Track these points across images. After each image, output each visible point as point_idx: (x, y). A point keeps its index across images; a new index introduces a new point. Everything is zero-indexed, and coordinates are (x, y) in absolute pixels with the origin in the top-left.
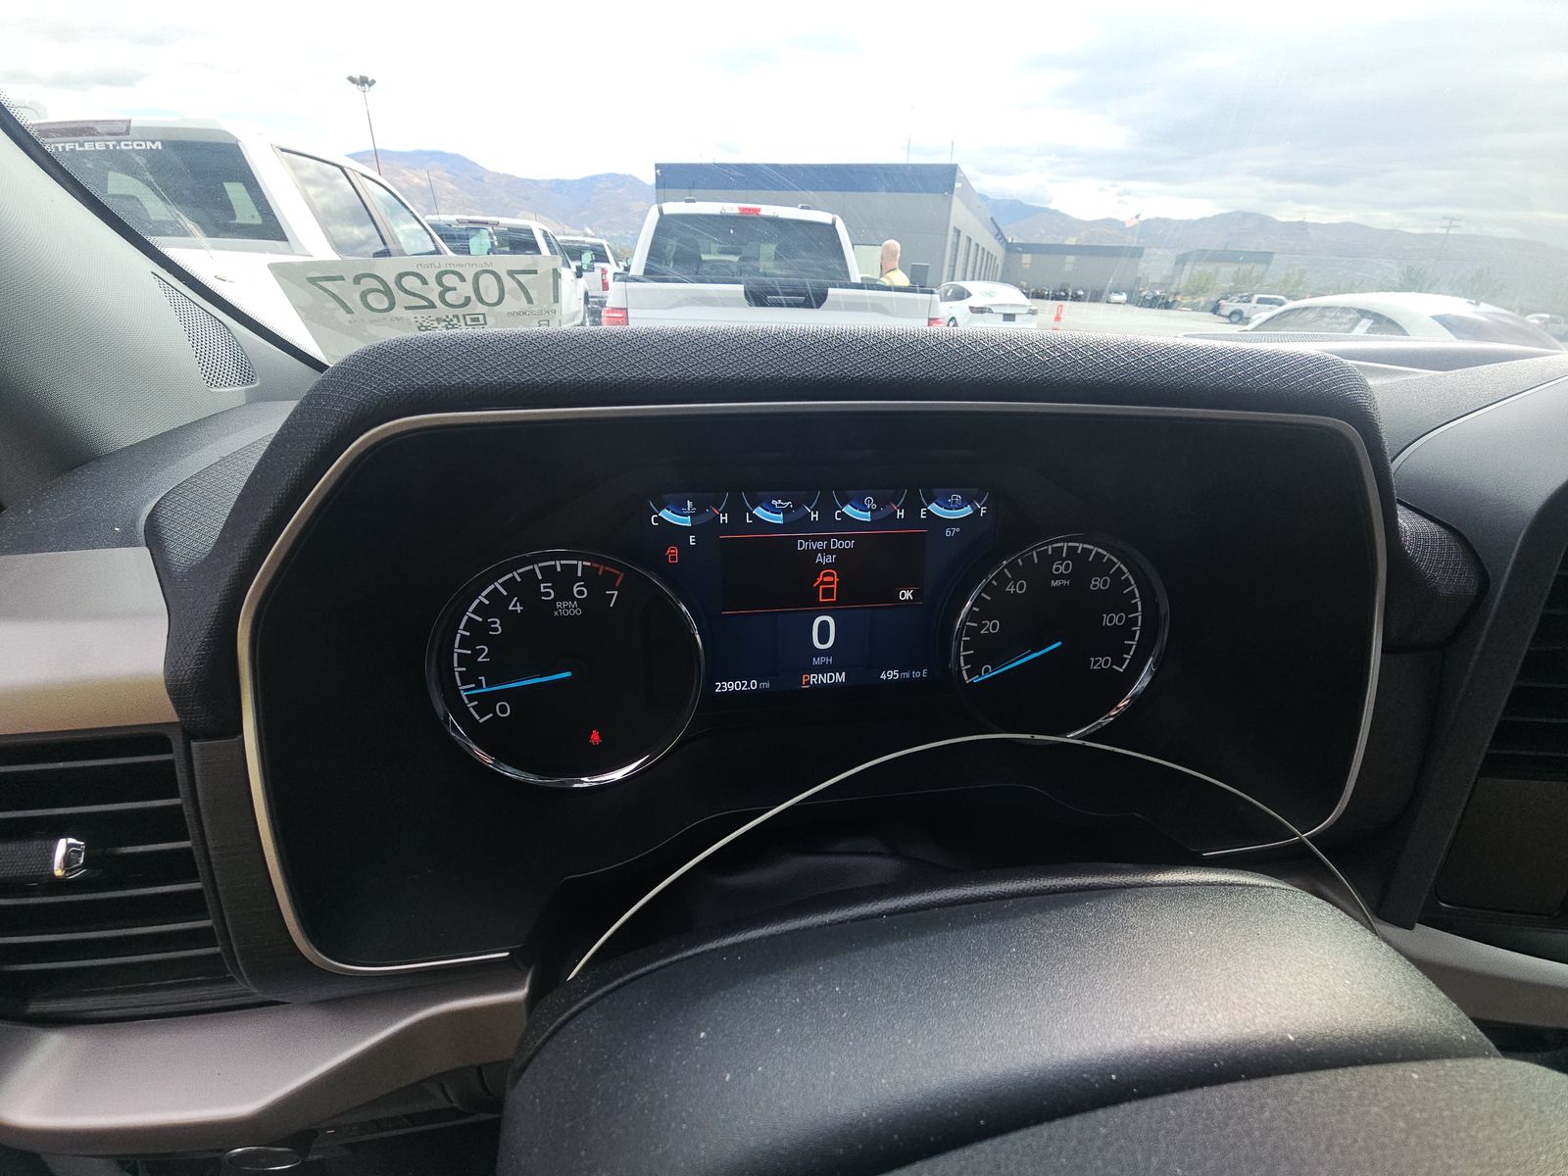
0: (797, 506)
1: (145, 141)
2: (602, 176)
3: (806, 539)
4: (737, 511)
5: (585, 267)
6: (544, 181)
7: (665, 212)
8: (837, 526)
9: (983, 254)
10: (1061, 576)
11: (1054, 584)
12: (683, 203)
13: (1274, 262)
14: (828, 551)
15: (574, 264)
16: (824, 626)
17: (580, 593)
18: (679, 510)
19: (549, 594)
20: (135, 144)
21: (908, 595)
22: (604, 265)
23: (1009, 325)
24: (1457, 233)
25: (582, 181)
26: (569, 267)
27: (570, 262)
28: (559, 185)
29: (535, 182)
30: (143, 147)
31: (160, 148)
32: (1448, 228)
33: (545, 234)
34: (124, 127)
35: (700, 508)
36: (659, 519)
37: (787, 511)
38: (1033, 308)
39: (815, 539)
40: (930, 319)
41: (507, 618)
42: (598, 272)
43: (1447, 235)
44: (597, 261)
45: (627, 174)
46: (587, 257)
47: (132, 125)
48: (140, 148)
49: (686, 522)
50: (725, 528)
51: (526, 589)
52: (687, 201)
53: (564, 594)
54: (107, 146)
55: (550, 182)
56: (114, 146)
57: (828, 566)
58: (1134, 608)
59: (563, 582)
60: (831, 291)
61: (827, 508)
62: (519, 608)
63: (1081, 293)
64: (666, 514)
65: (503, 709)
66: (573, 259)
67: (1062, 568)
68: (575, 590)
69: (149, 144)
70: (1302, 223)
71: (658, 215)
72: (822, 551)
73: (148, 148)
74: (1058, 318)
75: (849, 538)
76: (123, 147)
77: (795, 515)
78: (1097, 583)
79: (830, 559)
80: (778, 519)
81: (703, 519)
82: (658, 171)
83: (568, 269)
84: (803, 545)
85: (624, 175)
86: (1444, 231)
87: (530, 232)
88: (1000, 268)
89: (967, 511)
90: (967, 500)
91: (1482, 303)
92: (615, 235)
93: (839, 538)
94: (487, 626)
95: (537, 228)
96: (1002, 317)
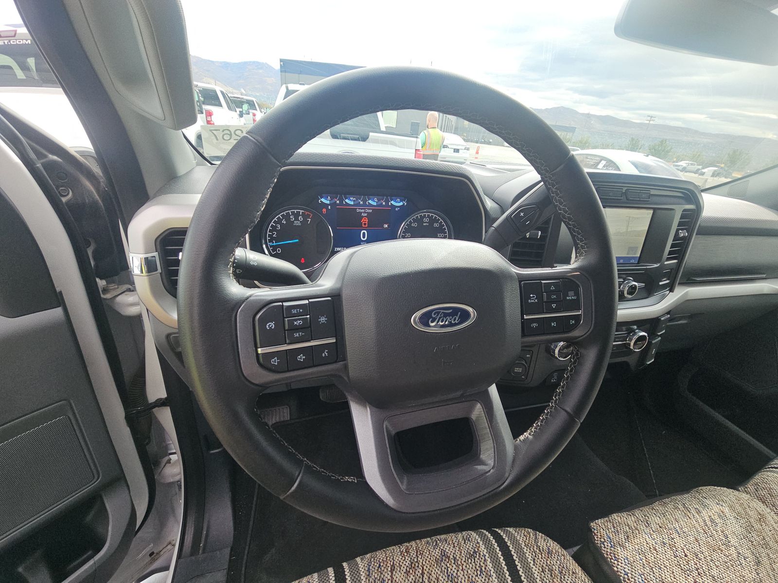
0: (357, 200)
1: (22, 40)
2: (250, 62)
3: (359, 209)
4: (341, 200)
5: (244, 112)
6: (218, 62)
7: (290, 89)
8: (368, 206)
9: (446, 119)
10: (426, 222)
11: (424, 224)
12: (298, 85)
13: (576, 132)
14: (365, 212)
15: (238, 110)
16: (364, 234)
17: (301, 219)
18: (326, 199)
19: (292, 219)
20: (18, 41)
21: (386, 226)
22: (254, 111)
23: (456, 154)
24: (654, 123)
25: (239, 63)
26: (236, 111)
27: (236, 109)
28: (226, 65)
29: (212, 62)
30: (22, 43)
31: (30, 43)
32: (650, 121)
33: (222, 93)
34: (13, 34)
35: (332, 199)
36: (321, 201)
37: (354, 201)
38: (467, 147)
39: (362, 209)
40: (416, 150)
41: (282, 225)
42: (251, 115)
43: (649, 124)
44: (251, 109)
45: (264, 62)
46: (245, 107)
47: (18, 32)
48: (20, 43)
49: (328, 202)
50: (338, 205)
51: (287, 217)
52: (300, 84)
53: (296, 219)
54: (4, 43)
55: (221, 63)
56: (8, 42)
57: (365, 216)
58: (446, 233)
59: (296, 216)
60: (371, 134)
61: (365, 201)
62: (285, 222)
63: (491, 141)
64: (323, 200)
65: (279, 251)
66: (238, 107)
67: (426, 220)
68: (299, 218)
69: (24, 41)
70: (588, 114)
71: (286, 90)
72: (363, 212)
73: (24, 43)
74: (477, 153)
75: (371, 209)
76: (12, 43)
77: (356, 203)
78: (436, 225)
79: (366, 215)
80: (352, 203)
81: (333, 201)
82: (282, 63)
83: (235, 113)
84: (358, 211)
85: (263, 63)
86: (648, 122)
87: (215, 92)
88: (454, 126)
89: (401, 204)
90: (401, 201)
91: (649, 156)
92: (258, 94)
93: (368, 209)
94: (276, 227)
95: (218, 89)
96: (453, 150)
